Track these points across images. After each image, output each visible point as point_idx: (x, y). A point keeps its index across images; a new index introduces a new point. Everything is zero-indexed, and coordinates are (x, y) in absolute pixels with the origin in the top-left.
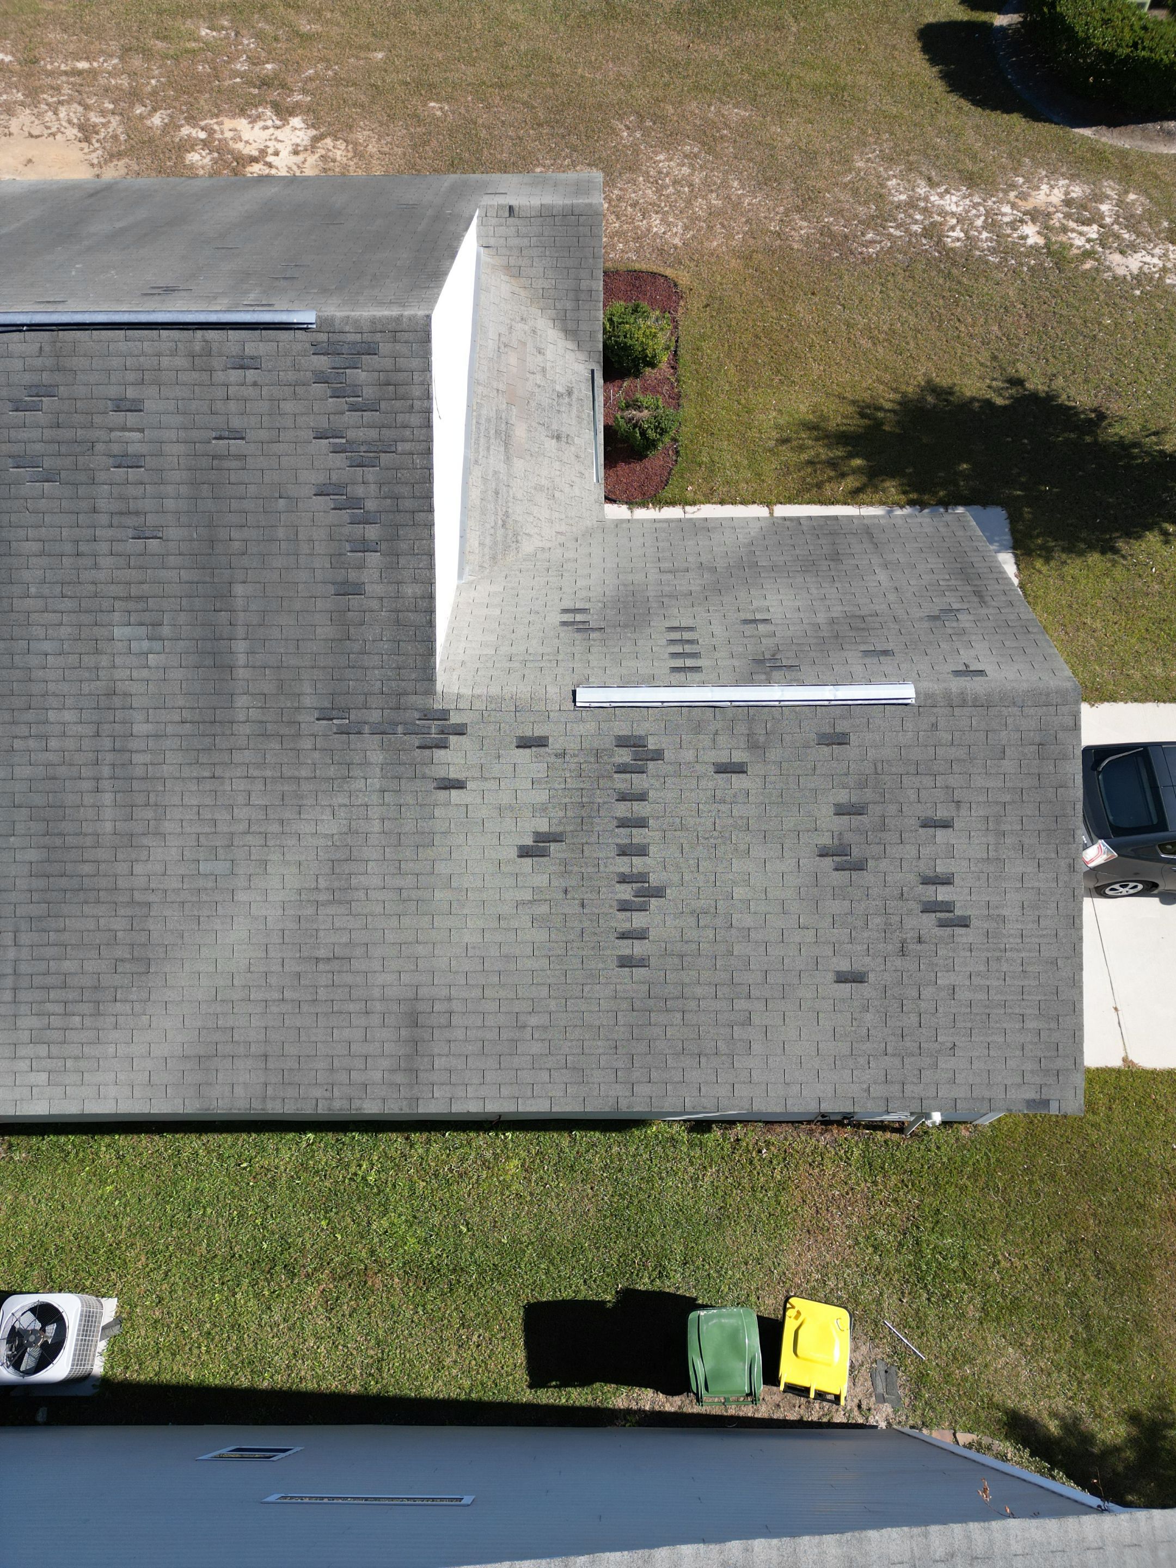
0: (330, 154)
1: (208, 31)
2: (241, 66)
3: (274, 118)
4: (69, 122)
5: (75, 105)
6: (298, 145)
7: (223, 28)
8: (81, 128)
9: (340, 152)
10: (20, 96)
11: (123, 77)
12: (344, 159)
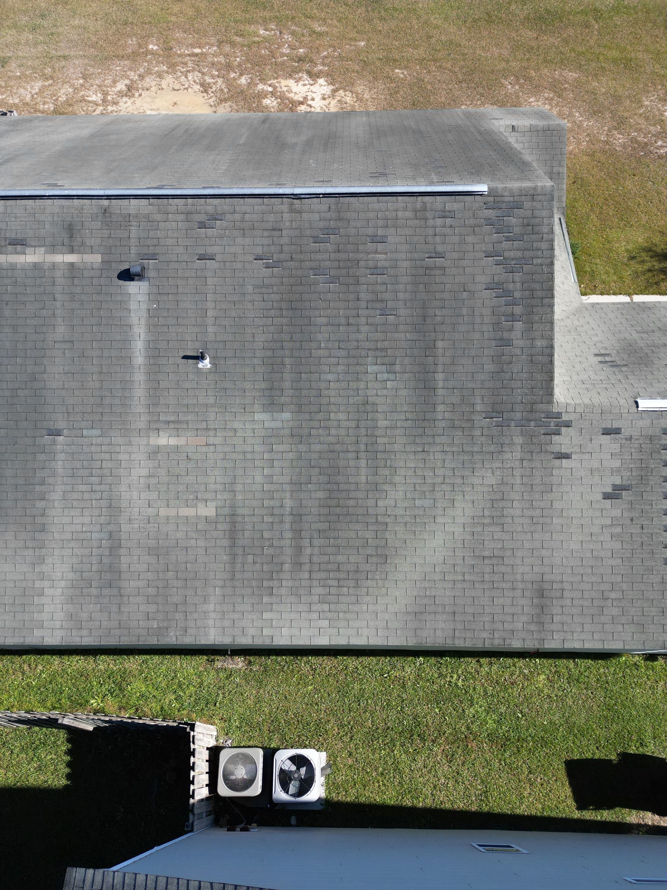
0: (343, 99)
1: (264, 31)
2: (286, 50)
3: (309, 79)
4: (195, 82)
5: (197, 72)
6: (324, 94)
7: (272, 30)
8: (202, 85)
9: (349, 98)
10: (165, 68)
11: (221, 57)
12: (352, 102)
